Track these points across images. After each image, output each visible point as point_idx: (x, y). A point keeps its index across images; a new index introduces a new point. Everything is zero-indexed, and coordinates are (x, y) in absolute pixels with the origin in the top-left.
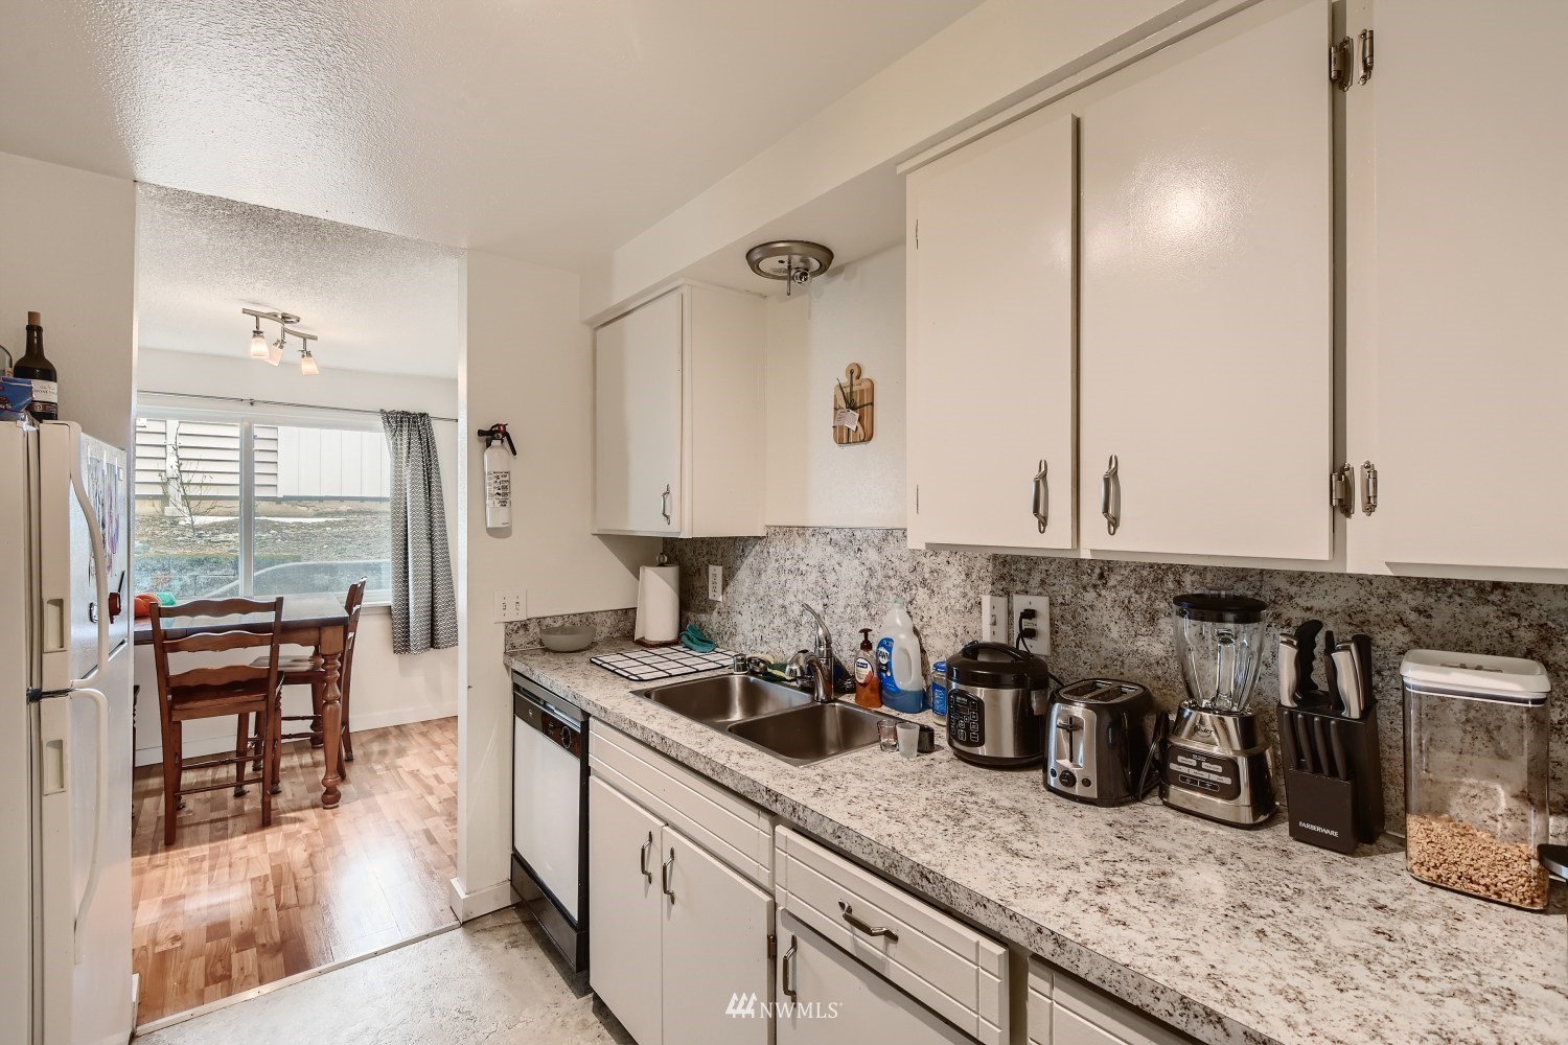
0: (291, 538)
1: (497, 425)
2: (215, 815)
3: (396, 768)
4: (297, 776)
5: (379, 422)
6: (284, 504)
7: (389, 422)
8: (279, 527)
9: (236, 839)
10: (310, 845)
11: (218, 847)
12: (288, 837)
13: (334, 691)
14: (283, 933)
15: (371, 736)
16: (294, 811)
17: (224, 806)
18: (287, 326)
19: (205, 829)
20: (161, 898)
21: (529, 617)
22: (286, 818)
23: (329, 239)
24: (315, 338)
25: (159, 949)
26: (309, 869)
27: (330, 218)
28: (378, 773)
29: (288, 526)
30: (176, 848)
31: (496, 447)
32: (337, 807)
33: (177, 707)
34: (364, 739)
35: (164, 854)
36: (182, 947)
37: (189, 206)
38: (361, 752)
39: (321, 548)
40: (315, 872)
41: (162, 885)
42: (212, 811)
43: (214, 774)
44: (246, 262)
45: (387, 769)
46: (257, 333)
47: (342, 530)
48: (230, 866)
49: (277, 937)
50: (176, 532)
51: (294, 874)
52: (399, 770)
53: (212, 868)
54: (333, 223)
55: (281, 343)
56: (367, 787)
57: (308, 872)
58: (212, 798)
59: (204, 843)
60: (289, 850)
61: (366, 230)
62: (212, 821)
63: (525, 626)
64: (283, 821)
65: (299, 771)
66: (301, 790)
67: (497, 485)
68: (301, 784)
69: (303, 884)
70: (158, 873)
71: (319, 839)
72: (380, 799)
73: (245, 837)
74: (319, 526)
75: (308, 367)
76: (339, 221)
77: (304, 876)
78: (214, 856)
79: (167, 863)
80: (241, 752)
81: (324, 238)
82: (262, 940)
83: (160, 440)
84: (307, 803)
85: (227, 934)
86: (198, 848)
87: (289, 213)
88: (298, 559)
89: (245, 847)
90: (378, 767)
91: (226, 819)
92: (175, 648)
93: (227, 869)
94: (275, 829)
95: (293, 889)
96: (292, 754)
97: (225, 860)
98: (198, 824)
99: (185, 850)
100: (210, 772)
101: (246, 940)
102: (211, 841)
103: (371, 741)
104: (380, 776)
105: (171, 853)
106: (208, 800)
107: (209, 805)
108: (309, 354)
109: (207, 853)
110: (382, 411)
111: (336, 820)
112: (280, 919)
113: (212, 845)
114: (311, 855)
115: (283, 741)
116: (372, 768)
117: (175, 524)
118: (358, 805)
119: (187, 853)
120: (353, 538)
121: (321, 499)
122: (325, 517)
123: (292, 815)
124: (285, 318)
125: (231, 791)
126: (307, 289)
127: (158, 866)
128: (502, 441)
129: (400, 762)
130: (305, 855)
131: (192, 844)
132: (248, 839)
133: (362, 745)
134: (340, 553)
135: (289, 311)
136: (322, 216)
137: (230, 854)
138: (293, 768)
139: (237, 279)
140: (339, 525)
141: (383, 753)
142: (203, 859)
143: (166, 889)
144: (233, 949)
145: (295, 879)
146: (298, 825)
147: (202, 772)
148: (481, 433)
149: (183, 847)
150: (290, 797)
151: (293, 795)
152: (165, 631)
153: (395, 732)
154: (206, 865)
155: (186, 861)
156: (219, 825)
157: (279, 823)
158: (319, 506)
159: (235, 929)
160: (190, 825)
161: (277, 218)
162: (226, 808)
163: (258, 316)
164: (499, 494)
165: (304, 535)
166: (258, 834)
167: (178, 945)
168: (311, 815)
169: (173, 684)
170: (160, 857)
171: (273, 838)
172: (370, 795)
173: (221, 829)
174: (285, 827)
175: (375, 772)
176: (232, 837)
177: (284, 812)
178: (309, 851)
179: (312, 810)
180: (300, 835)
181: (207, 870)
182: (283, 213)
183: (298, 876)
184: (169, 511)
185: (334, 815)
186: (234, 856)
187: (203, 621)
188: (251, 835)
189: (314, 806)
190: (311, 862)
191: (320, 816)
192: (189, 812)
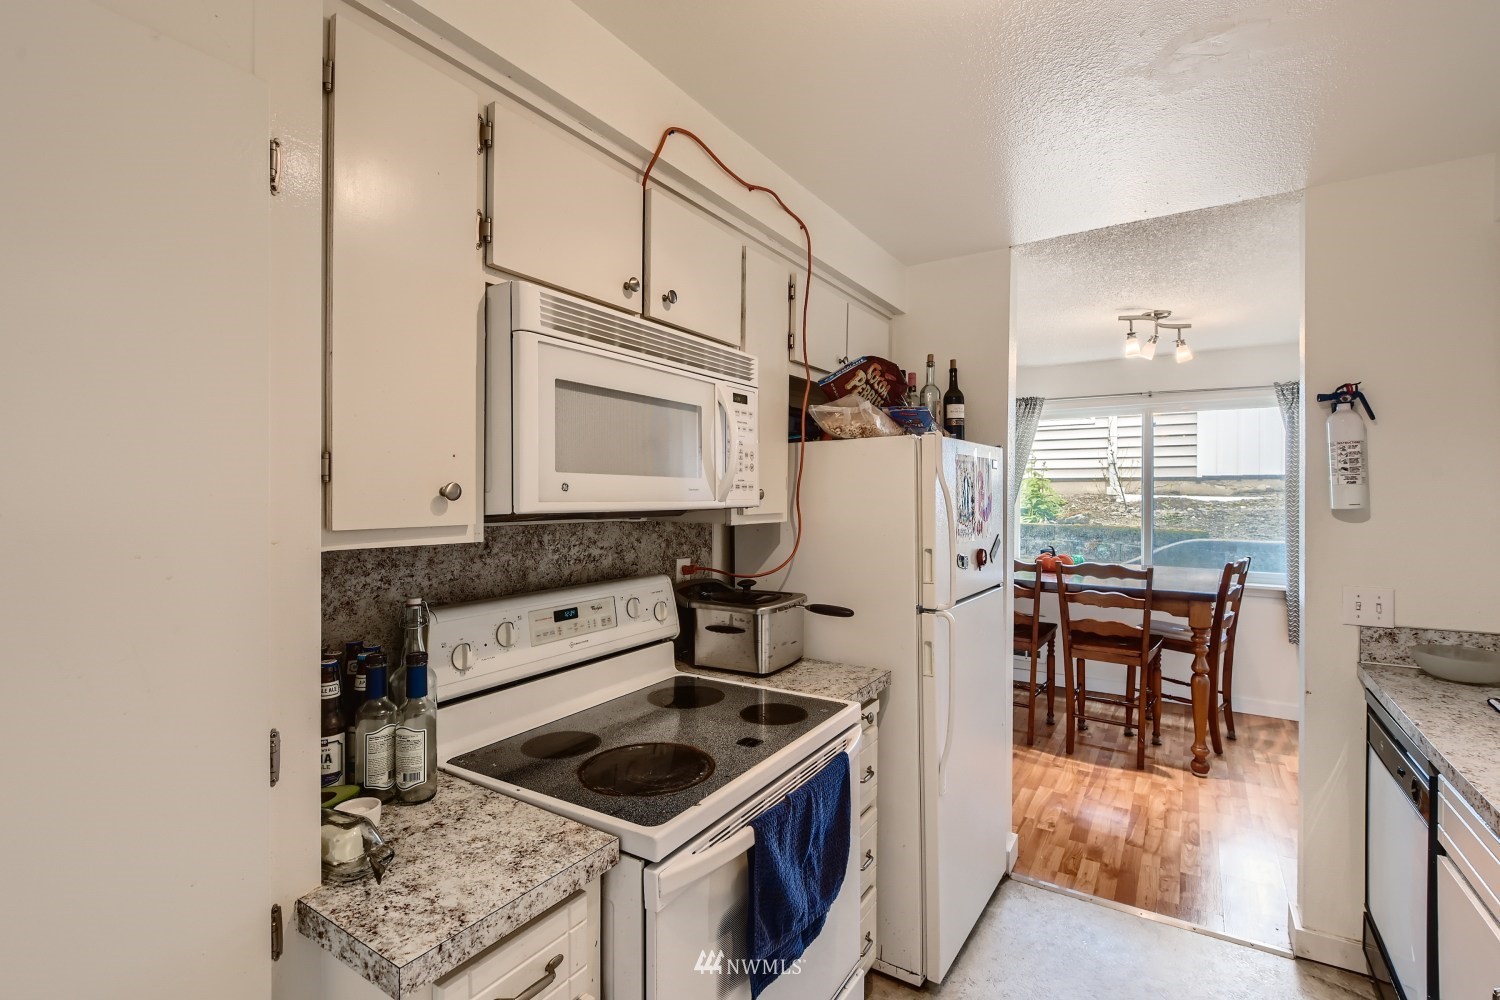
0: (1205, 516)
1: (1346, 385)
2: (1106, 744)
3: (1278, 763)
4: (1178, 736)
5: (1273, 396)
6: (1204, 484)
7: (1284, 395)
8: (1195, 505)
9: (1114, 770)
10: (1170, 801)
11: (1100, 770)
12: (1154, 785)
13: (1203, 665)
14: (1123, 864)
15: (1261, 723)
16: (1166, 765)
17: (1113, 739)
18: (1160, 321)
19: (1095, 752)
20: (1052, 791)
21: (1398, 624)
22: (1158, 769)
23: (1160, 235)
24: (1189, 326)
25: (1040, 826)
26: (1162, 821)
27: (1152, 217)
28: (1257, 762)
29: (1204, 504)
30: (1073, 759)
31: (1344, 412)
32: (1205, 777)
33: (1075, 646)
34: (1253, 723)
35: (1064, 759)
36: (1054, 833)
37: (1048, 251)
38: (1246, 735)
39: (1232, 526)
40: (1166, 826)
41: (1056, 781)
42: (1105, 740)
43: (1116, 711)
44: (1106, 278)
45: (1268, 761)
46: (1131, 334)
47: (1258, 509)
48: (1104, 789)
49: (1118, 865)
50: (1113, 508)
51: (1148, 820)
52: (1281, 767)
53: (1091, 784)
54: (1156, 220)
55: (1154, 339)
56: (1240, 770)
57: (1160, 824)
58: (1108, 730)
59: (1091, 762)
60: (1151, 797)
61: (1188, 214)
62: (1102, 748)
63: (1391, 635)
64: (1155, 771)
65: (1182, 732)
66: (1178, 750)
67: (1343, 458)
68: (1181, 745)
69: (1153, 832)
70: (1055, 771)
71: (1179, 800)
72: (1249, 788)
73: (1121, 771)
74: (1235, 504)
75: (1183, 355)
76: (1160, 215)
77: (1156, 826)
78: (1095, 776)
79: (1063, 767)
80: (1129, 697)
81: (1155, 236)
82: (1106, 860)
83: (1104, 433)
84: (1180, 763)
85: (1084, 841)
86: (1086, 764)
87: (1116, 226)
88: (1206, 535)
89: (1118, 779)
90: (1258, 755)
91: (1112, 750)
92: (1073, 599)
93: (1100, 790)
94: (1146, 774)
95: (1143, 832)
96: (1181, 715)
97: (1101, 782)
98: (1093, 746)
99: (1078, 762)
100: (1113, 708)
101: (1095, 854)
102: (1097, 763)
103: (1261, 728)
104: (1257, 765)
105: (1069, 760)
106: (1104, 730)
107: (1104, 735)
108: (1183, 342)
109: (1091, 771)
110: (1276, 385)
111: (1201, 790)
112: (1126, 851)
113: (1097, 767)
114: (1168, 810)
115: (1163, 699)
116: (1252, 754)
117: (1114, 500)
118: (1226, 784)
119: (1078, 765)
120: (1266, 517)
121: (1239, 478)
122: (1242, 495)
123: (1164, 768)
124: (1158, 315)
125: (1122, 730)
126: (1164, 284)
127: (1058, 766)
128: (1352, 405)
129: (1284, 758)
130: (1162, 808)
131: (1083, 760)
132: (1123, 774)
133: (1249, 728)
134: (1252, 532)
135: (1160, 308)
136: (1143, 217)
137: (1106, 780)
138: (1178, 728)
139: (1106, 293)
140: (1254, 504)
141: (1269, 744)
142: (1087, 774)
143: (1057, 786)
144: (1085, 855)
145: (1148, 824)
146: (1165, 780)
147: (1107, 706)
148: (1322, 398)
149: (1077, 759)
150: (1167, 753)
151: (1170, 752)
152: (1067, 585)
153: (1289, 726)
154: (1088, 780)
155: (1075, 771)
156: (1107, 753)
157: (1151, 770)
158: (1237, 485)
159: (1091, 840)
160: (1088, 745)
161: (1110, 234)
162: (1115, 741)
163: (1130, 319)
164: (1346, 469)
165: (1218, 514)
166: (1131, 773)
167: (1052, 830)
168: (1180, 775)
169: (1072, 628)
170: (1061, 760)
171: (1142, 782)
172: (1241, 780)
173: (1107, 757)
174: (1154, 776)
175: (1254, 759)
176: (1112, 767)
177: (1158, 764)
178: (1167, 806)
179: (1182, 772)
180: (1164, 789)
181: (1087, 784)
182: (1113, 228)
183: (1151, 824)
184: (1110, 491)
185: (1200, 784)
186: (1108, 782)
187: (1089, 581)
188: (1126, 772)
189: (1185, 769)
190: (1165, 817)
191: (1187, 780)
192: (1090, 734)
